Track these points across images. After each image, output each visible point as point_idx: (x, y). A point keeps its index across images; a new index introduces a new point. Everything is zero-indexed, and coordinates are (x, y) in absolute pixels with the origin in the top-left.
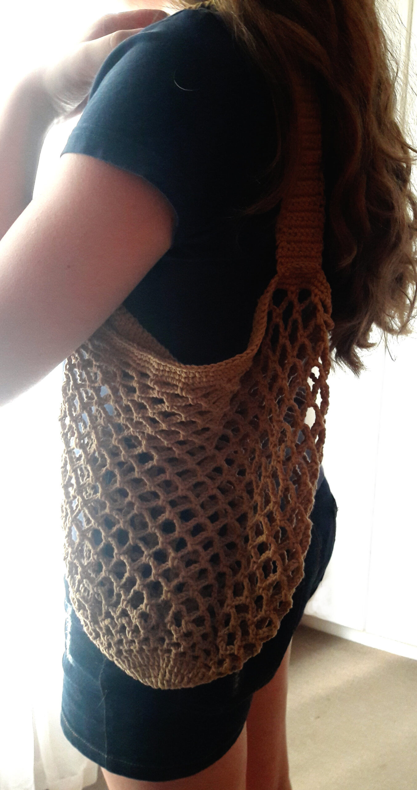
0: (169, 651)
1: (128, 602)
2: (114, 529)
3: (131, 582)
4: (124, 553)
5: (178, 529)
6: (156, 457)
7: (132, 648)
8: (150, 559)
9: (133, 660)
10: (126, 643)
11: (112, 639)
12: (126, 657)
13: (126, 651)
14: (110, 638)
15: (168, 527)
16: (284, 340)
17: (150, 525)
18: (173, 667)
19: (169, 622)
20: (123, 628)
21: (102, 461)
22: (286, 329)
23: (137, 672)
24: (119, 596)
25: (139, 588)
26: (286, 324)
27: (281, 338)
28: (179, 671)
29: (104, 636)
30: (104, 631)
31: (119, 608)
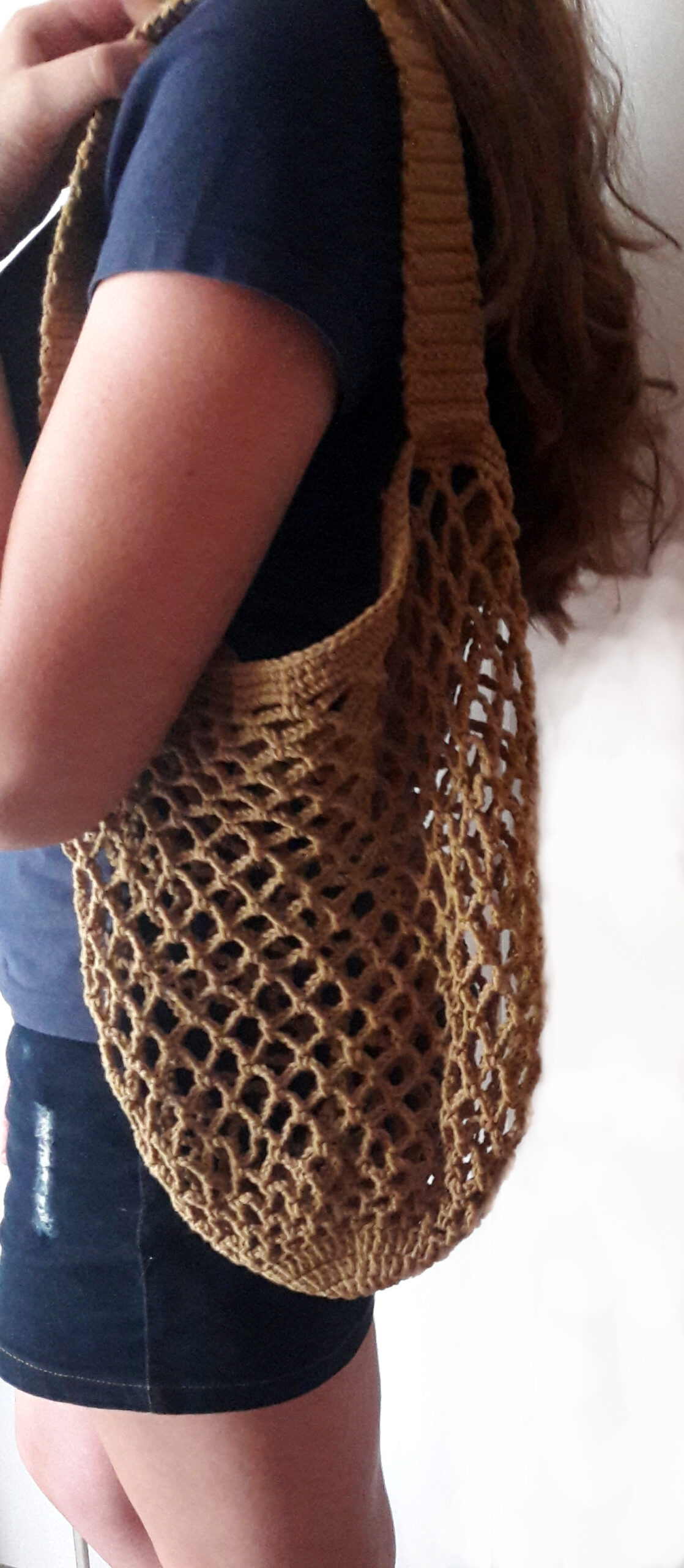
0: (371, 1217)
1: (282, 1151)
2: (231, 1021)
3: (281, 1112)
4: (259, 1061)
5: (345, 995)
6: (279, 868)
7: (301, 1234)
8: (308, 1061)
9: (304, 1258)
10: (288, 1229)
11: (259, 1230)
12: (289, 1258)
13: (289, 1245)
14: (254, 1229)
15: (327, 996)
16: (440, 573)
17: (294, 999)
18: (381, 1247)
19: (363, 1163)
20: (279, 1201)
21: (182, 899)
22: (440, 549)
23: (314, 1278)
24: (262, 1143)
25: (299, 1118)
26: (438, 537)
27: (435, 568)
28: (393, 1252)
29: (241, 1228)
30: (241, 1217)
31: (267, 1166)
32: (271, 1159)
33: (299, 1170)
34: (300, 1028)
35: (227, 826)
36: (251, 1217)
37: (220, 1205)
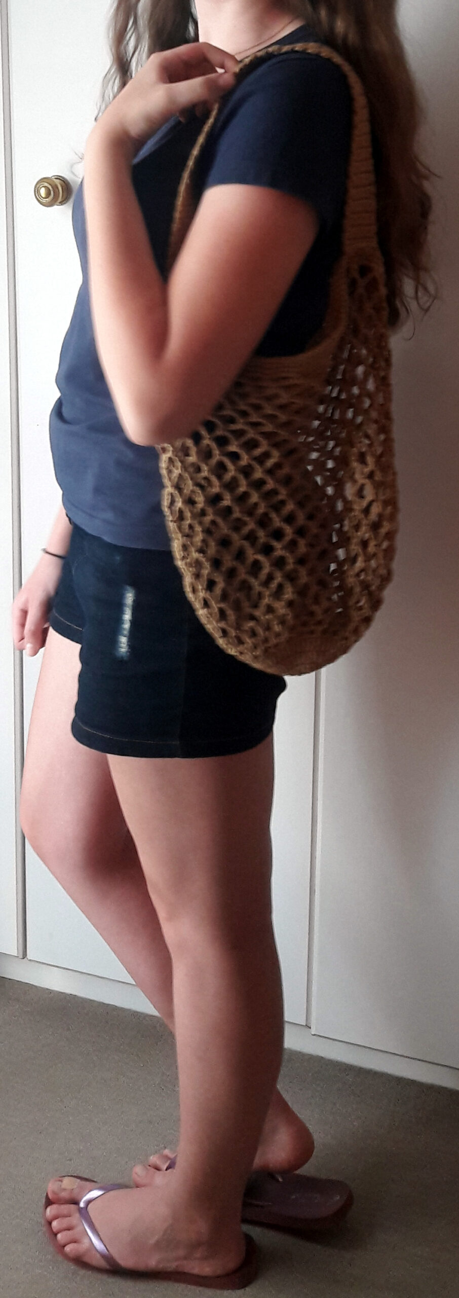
32: (266, 601)
33: (280, 608)
34: (278, 535)
35: (251, 434)
36: (253, 634)
37: (238, 627)
